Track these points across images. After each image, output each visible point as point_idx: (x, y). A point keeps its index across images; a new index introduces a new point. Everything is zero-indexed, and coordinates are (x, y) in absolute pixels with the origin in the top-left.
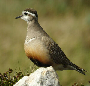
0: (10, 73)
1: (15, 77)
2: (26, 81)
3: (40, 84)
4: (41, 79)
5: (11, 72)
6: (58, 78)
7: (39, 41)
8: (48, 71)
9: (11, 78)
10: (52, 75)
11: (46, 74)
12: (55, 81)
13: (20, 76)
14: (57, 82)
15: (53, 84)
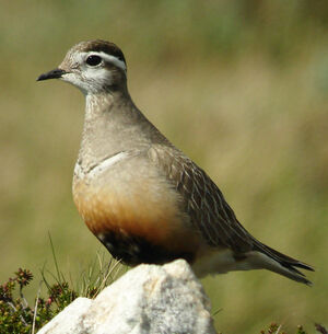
0: (23, 284)
1: (42, 302)
2: (84, 317)
3: (137, 328)
4: (143, 308)
5: (25, 283)
6: (208, 306)
7: (143, 162)
8: (169, 279)
9: (25, 303)
10: (185, 294)
11: (163, 290)
12: (196, 315)
13: (62, 296)
14: (203, 319)
15: (188, 330)
